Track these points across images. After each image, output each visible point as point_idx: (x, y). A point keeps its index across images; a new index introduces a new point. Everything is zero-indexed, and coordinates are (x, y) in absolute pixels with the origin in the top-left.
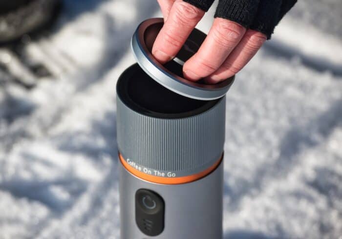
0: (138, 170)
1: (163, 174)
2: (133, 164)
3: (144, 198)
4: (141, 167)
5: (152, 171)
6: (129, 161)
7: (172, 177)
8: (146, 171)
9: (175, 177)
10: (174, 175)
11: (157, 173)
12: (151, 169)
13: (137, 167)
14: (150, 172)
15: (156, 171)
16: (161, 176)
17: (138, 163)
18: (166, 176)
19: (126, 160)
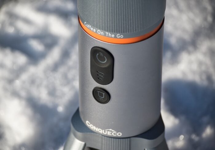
0: (93, 31)
1: (113, 36)
2: (89, 26)
3: (98, 54)
4: (95, 29)
5: (104, 33)
6: (86, 24)
7: (120, 38)
8: (99, 32)
9: (123, 38)
10: (122, 36)
11: (108, 34)
12: (103, 31)
13: (92, 29)
14: (102, 33)
15: (107, 33)
16: (112, 37)
17: (93, 26)
18: (115, 37)
19: (84, 23)
